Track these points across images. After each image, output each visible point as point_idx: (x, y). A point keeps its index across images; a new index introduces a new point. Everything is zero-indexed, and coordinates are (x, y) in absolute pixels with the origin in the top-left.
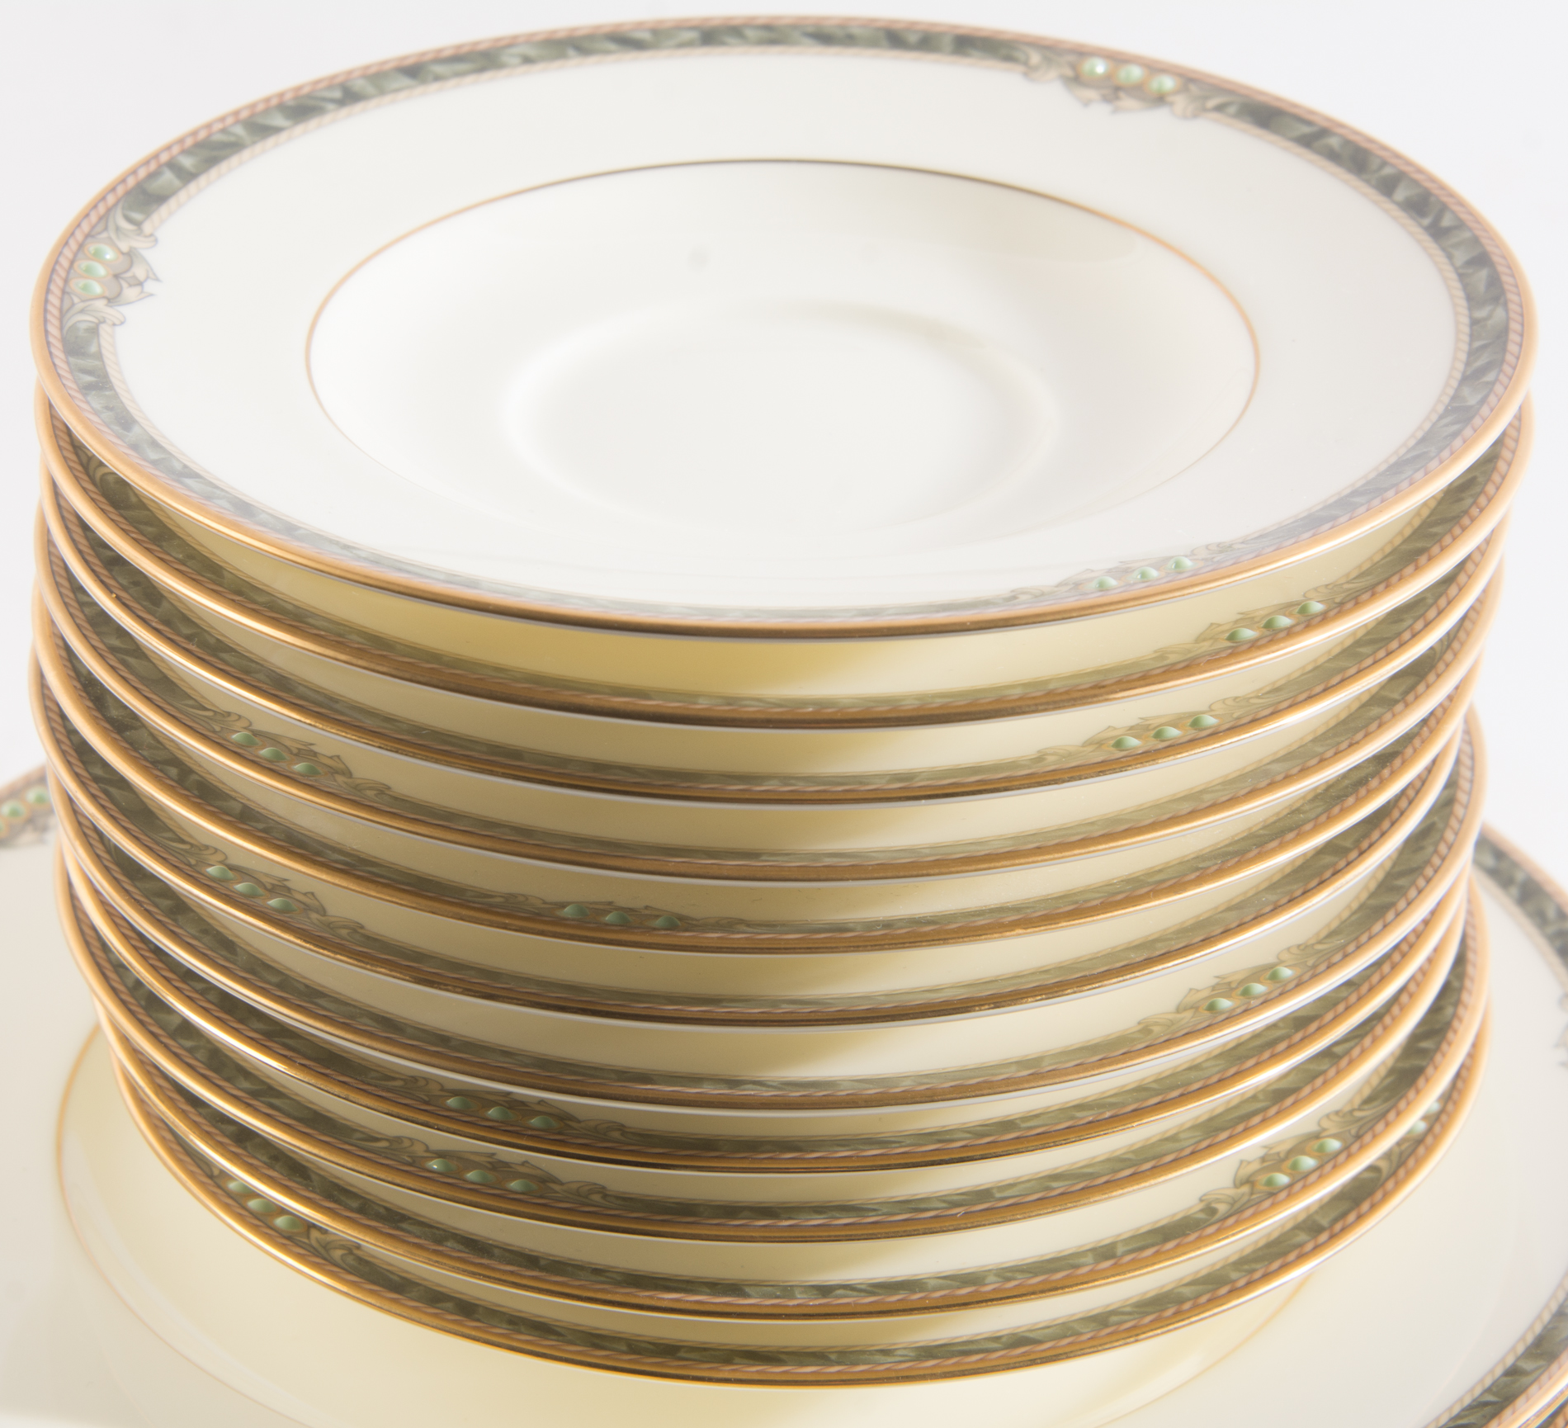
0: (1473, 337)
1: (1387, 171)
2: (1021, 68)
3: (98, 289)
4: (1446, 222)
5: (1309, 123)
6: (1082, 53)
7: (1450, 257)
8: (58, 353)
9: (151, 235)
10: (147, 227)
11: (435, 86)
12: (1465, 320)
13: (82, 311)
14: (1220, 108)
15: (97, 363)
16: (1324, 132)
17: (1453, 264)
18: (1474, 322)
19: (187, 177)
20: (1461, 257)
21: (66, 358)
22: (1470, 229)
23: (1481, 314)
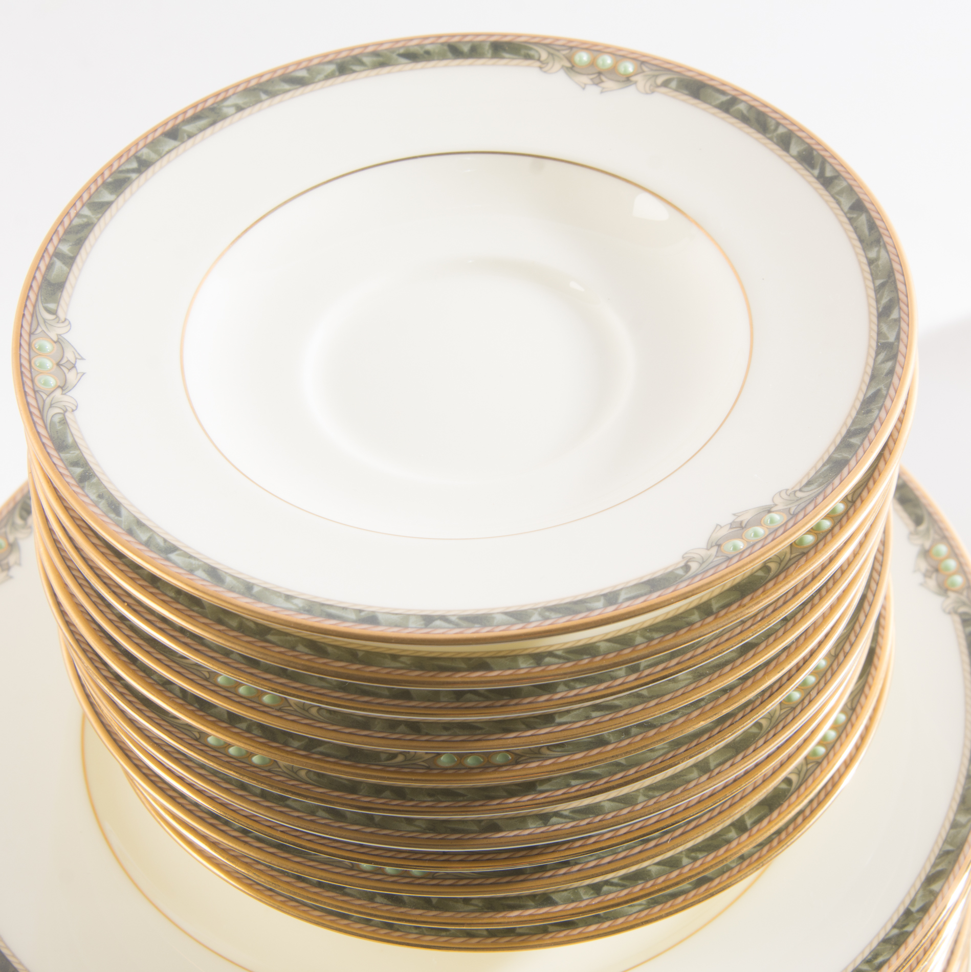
0: (874, 277)
1: (781, 130)
2: (538, 64)
3: (53, 382)
4: (829, 173)
5: (723, 93)
6: (571, 47)
7: (839, 203)
8: (53, 452)
9: (66, 320)
10: (61, 313)
11: (191, 142)
12: (864, 260)
13: (51, 406)
14: (665, 84)
15: (77, 452)
16: (734, 101)
17: (842, 210)
18: (871, 262)
19: (69, 261)
20: (847, 205)
21: (59, 455)
22: (845, 179)
23: (872, 254)
